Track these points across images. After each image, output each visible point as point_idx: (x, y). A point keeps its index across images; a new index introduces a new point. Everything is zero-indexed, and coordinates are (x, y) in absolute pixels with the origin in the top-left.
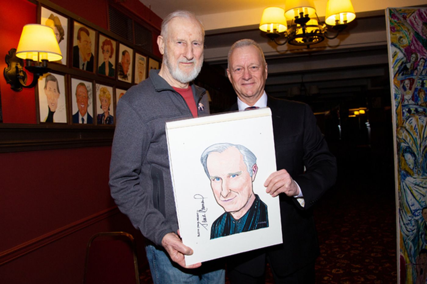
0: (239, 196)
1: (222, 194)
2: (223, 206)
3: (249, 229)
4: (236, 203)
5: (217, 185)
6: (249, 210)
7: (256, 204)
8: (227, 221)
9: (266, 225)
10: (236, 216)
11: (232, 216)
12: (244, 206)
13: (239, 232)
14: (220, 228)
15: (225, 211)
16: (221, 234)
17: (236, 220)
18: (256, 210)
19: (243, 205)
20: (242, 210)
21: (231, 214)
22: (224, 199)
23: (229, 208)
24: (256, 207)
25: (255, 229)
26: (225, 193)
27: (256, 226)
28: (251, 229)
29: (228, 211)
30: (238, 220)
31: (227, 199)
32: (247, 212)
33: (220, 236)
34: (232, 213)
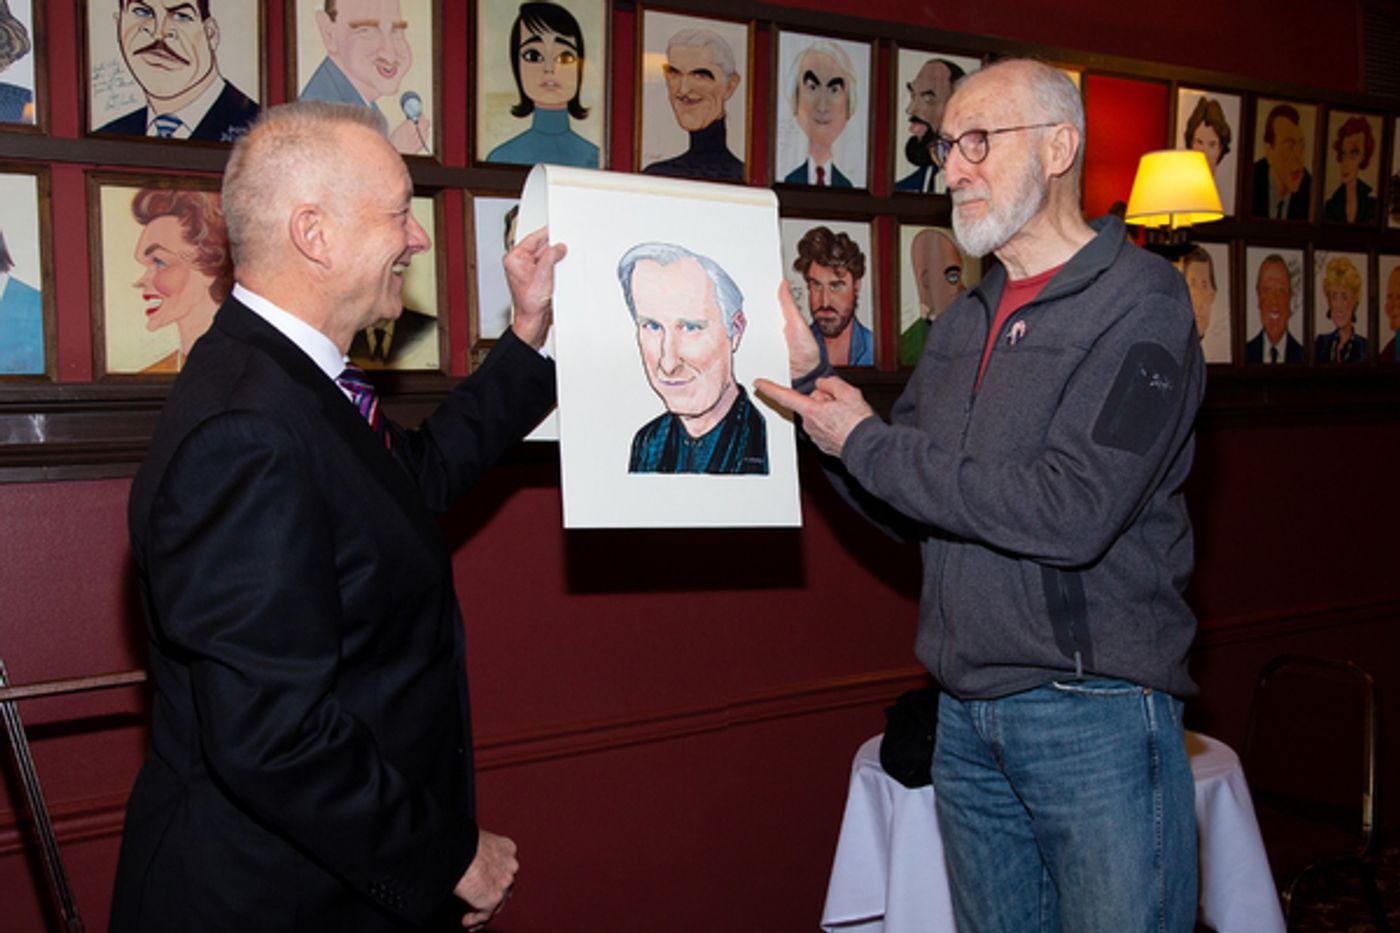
0: (701, 379)
1: (662, 364)
2: (665, 396)
3: (721, 470)
4: (692, 395)
5: (652, 339)
6: (723, 420)
7: (741, 410)
8: (670, 436)
9: (762, 469)
10: (695, 428)
11: (683, 426)
12: (712, 408)
13: (696, 471)
14: (654, 449)
15: (667, 407)
16: (655, 466)
17: (691, 439)
18: (740, 423)
19: (709, 405)
20: (706, 415)
21: (680, 421)
22: (666, 379)
23: (680, 404)
24: (739, 417)
25: (734, 473)
26: (668, 365)
27: (739, 464)
28: (727, 472)
29: (673, 410)
30: (698, 440)
31: (673, 380)
32: (719, 424)
33: (652, 470)
34: (683, 419)
